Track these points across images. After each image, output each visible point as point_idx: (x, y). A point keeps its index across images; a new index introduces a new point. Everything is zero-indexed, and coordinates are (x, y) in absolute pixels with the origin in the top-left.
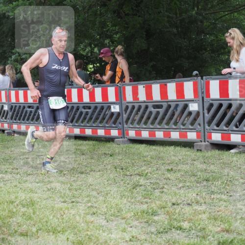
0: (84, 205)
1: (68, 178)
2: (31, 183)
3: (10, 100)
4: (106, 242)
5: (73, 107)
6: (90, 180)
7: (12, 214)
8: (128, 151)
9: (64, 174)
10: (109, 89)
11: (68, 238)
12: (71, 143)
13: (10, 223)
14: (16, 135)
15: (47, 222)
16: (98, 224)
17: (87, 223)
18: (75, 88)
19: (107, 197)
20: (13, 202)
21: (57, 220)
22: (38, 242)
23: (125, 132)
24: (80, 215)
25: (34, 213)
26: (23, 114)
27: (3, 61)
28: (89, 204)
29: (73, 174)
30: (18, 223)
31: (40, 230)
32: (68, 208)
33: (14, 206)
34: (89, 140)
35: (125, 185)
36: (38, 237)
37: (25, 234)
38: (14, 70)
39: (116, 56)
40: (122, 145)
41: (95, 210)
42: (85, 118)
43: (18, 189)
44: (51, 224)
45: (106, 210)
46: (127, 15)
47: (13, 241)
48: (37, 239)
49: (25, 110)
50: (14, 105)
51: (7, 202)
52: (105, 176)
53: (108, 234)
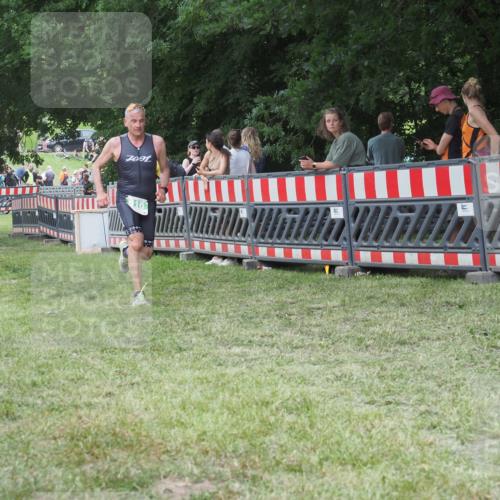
0: (411, 409)
1: (375, 355)
2: (302, 364)
3: (252, 199)
4: (462, 485)
5: (378, 209)
6: (421, 357)
7: (268, 428)
8: (494, 297)
9: (367, 347)
10: (452, 169)
11: (384, 478)
12: (376, 283)
13: (265, 446)
14: (264, 268)
15: (338, 443)
16: (443, 449)
17: (421, 445)
18: (382, 170)
19: (459, 393)
20: (268, 403)
21: (360, 440)
22: (323, 485)
23: (488, 257)
24: (404, 430)
25: (312, 426)
26: (278, 226)
27: (234, 121)
28: (423, 408)
29: (385, 344)
30: (282, 446)
31: (327, 459)
32: (380, 415)
33: (272, 411)
34: (412, 276)
35: (493, 368)
36: (324, 474)
37: (297, 468)
38: (257, 138)
39: (466, 100)
40: (482, 286)
41: (435, 419)
42: (403, 231)
43: (277, 376)
44: (347, 448)
45: (457, 419)
46: (483, 15)
47: (274, 481)
48: (322, 477)
49: (282, 216)
50: (259, 208)
51: (257, 404)
52: (452, 350)
53: (466, 470)
